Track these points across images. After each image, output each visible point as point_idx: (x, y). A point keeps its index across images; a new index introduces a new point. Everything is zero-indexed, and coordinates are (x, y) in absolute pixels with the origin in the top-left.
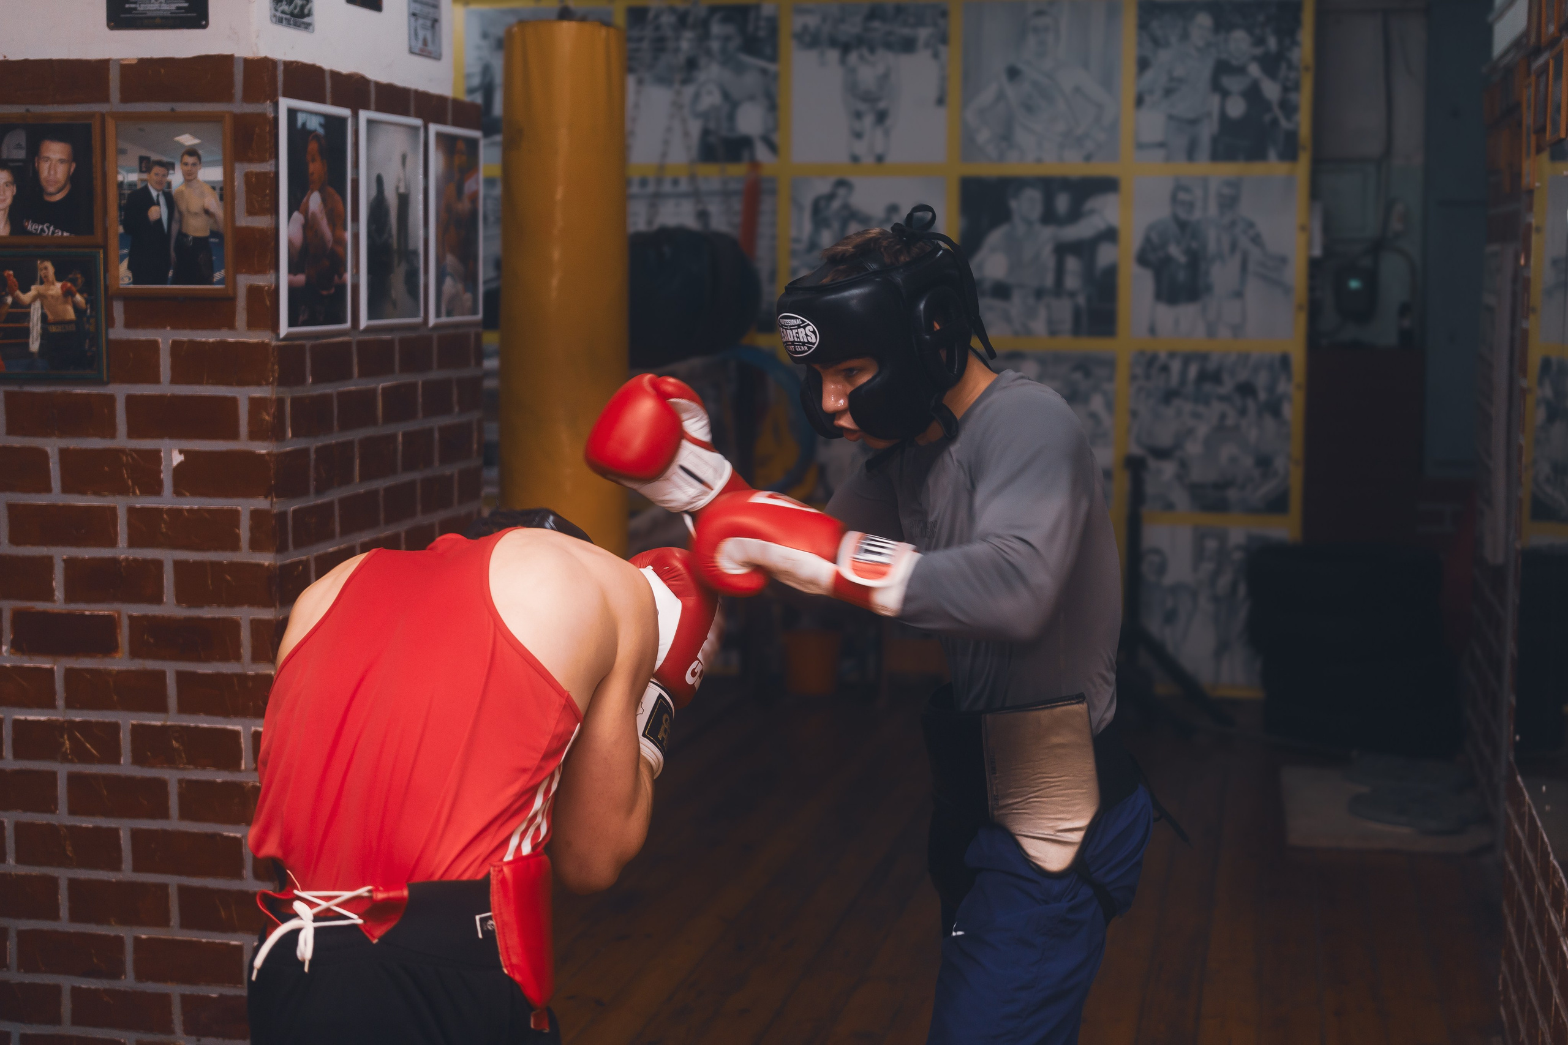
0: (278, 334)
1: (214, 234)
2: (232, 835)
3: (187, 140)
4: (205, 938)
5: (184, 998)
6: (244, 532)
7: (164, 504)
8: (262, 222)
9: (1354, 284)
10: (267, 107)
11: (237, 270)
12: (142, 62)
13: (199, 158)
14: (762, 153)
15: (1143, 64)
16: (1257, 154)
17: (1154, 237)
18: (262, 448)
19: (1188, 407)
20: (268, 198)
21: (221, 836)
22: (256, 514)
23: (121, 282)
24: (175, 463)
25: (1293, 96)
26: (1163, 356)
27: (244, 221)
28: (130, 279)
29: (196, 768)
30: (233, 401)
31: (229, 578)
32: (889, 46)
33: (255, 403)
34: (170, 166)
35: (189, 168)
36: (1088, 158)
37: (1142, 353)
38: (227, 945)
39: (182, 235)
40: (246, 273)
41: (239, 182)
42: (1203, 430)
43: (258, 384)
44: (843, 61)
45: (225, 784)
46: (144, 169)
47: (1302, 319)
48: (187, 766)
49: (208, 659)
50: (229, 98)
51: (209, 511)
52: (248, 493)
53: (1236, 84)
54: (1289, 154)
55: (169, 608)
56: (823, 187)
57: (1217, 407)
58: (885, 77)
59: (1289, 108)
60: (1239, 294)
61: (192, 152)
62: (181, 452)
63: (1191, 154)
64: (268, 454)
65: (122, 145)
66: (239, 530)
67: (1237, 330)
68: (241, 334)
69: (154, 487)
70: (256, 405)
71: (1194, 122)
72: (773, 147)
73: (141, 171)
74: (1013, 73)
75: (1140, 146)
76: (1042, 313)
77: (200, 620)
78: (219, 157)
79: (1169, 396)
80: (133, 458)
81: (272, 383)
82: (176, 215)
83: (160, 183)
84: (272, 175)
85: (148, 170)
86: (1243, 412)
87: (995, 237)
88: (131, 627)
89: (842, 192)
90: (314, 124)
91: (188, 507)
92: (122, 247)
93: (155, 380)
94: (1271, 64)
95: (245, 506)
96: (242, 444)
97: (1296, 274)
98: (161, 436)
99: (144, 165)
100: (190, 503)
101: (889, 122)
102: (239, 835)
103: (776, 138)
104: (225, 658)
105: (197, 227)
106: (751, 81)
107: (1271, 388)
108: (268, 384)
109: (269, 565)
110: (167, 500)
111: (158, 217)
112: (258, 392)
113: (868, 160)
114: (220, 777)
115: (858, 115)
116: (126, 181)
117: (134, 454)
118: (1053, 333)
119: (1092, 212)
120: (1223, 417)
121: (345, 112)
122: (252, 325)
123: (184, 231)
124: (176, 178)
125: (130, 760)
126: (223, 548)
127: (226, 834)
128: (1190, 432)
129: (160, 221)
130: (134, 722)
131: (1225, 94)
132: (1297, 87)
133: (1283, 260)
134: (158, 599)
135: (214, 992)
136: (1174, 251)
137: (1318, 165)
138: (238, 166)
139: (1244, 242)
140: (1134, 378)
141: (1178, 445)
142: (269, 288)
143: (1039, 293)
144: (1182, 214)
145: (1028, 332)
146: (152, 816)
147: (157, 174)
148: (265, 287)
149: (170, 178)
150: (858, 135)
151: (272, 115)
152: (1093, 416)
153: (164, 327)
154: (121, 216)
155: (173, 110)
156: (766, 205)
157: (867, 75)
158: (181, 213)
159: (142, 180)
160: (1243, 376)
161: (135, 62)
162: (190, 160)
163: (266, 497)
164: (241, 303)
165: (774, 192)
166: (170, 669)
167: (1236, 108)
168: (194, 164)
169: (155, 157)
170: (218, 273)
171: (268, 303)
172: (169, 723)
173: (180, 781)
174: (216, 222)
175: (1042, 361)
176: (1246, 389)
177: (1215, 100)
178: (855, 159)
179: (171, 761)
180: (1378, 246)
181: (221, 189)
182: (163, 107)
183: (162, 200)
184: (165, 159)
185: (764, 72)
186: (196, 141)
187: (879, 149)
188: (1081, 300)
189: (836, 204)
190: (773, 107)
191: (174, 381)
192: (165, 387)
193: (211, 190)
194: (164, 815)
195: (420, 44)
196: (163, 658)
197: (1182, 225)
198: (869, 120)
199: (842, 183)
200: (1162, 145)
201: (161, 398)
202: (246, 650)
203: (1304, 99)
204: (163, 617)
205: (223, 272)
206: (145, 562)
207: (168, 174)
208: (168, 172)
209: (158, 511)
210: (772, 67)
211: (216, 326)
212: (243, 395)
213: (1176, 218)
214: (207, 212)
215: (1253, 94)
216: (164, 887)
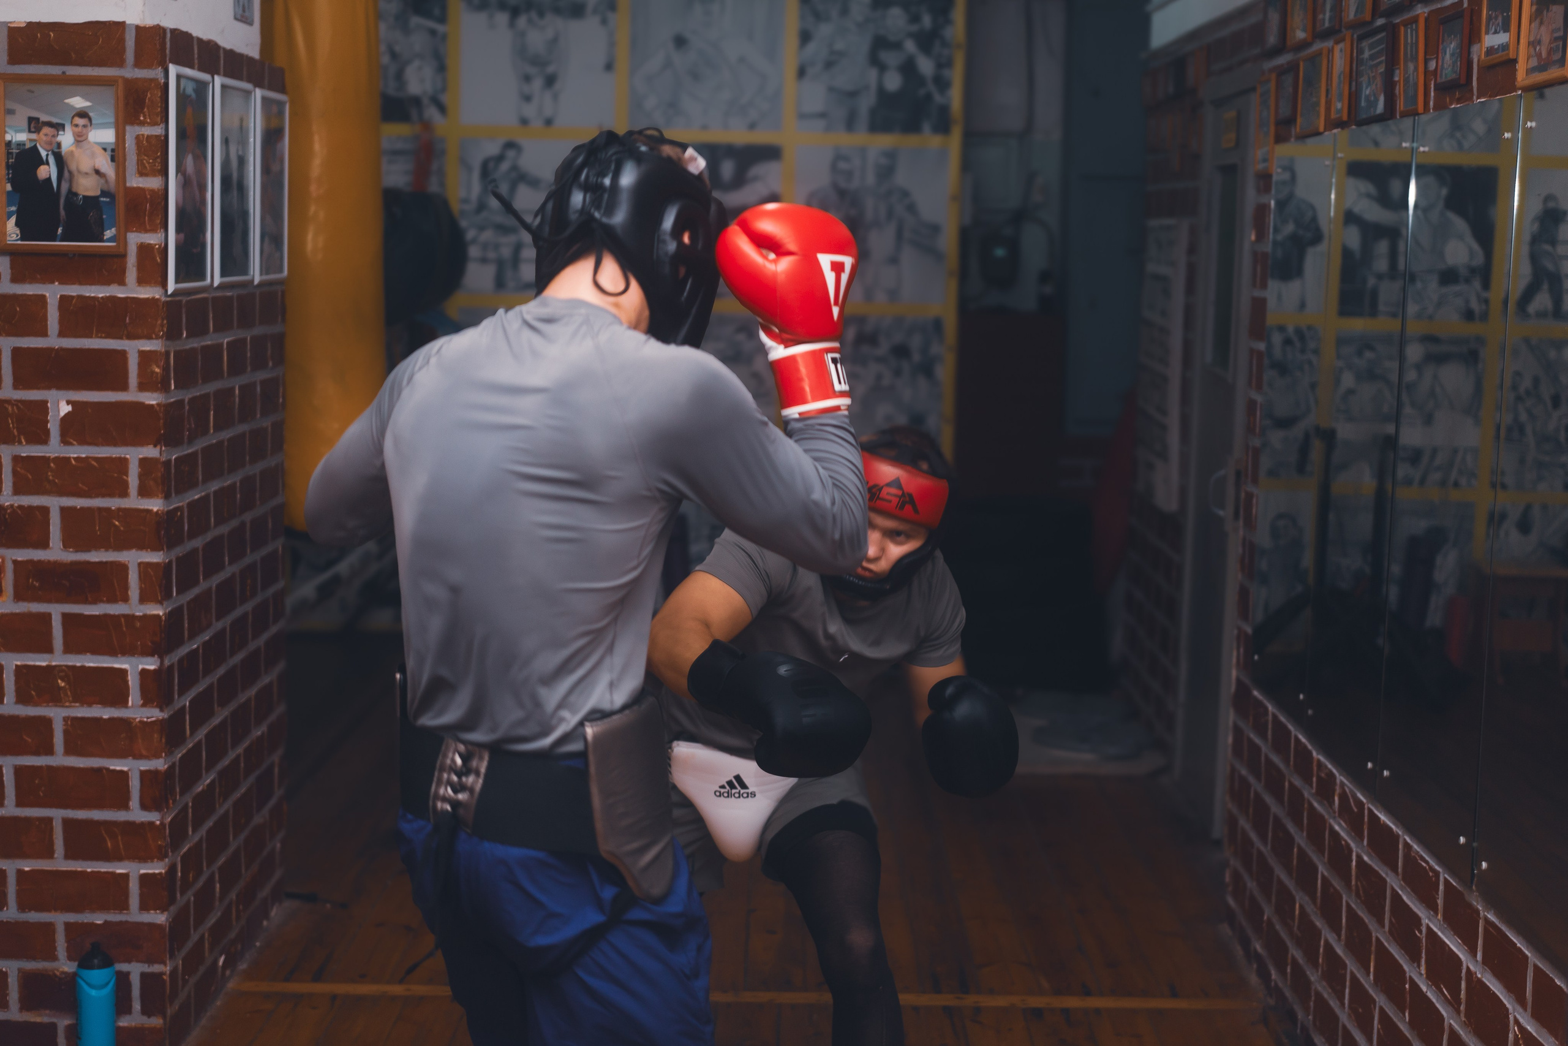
0: (166, 291)
1: (104, 193)
2: (118, 768)
3: (78, 102)
4: (90, 867)
5: (68, 926)
6: (133, 479)
7: (50, 453)
8: (153, 183)
9: (1000, 252)
10: (157, 73)
11: (128, 229)
12: (30, 24)
13: (90, 120)
14: (431, 113)
15: (805, 37)
16: (912, 126)
18: (152, 399)
20: (159, 160)
21: (108, 769)
22: (144, 462)
23: (8, 238)
24: (62, 414)
25: (946, 72)
27: (135, 181)
28: (17, 236)
29: (82, 705)
30: (123, 354)
31: (117, 523)
32: (557, 11)
33: (143, 355)
34: (60, 127)
35: (79, 129)
36: (752, 126)
38: (113, 874)
39: (72, 194)
40: (136, 231)
41: (130, 143)
42: (861, 389)
43: (149, 337)
44: (512, 24)
45: (111, 719)
46: (33, 130)
47: (953, 285)
48: (73, 704)
49: (95, 602)
50: (120, 63)
51: (96, 459)
52: (137, 441)
53: (891, 59)
54: (943, 126)
55: (56, 552)
56: (492, 149)
57: (874, 367)
58: (555, 40)
59: (942, 84)
60: (894, 260)
61: (83, 114)
62: (68, 403)
63: (850, 124)
64: (158, 404)
65: (10, 105)
66: (127, 477)
67: (893, 294)
68: (133, 290)
69: (42, 438)
70: (145, 358)
71: (853, 94)
72: (442, 109)
73: (30, 131)
74: (680, 42)
75: (802, 116)
77: (88, 563)
78: (112, 120)
80: (18, 408)
81: (162, 337)
82: (66, 174)
83: (50, 143)
84: (163, 138)
85: (38, 130)
86: (898, 373)
88: (15, 571)
89: (511, 154)
90: (190, 89)
91: (75, 456)
92: (9, 204)
93: (44, 333)
94: (927, 41)
95: (134, 455)
96: (132, 395)
97: (948, 241)
98: (49, 388)
99: (32, 125)
100: (77, 452)
101: (558, 86)
102: (125, 769)
103: (445, 98)
104: (112, 600)
105: (87, 187)
106: (418, 41)
107: (925, 350)
108: (157, 338)
109: (158, 511)
110: (54, 448)
111: (48, 176)
112: (148, 346)
113: (537, 123)
114: (107, 713)
115: (527, 79)
116: (14, 141)
117: (19, 404)
119: (755, 179)
120: (879, 377)
121: (205, 77)
122: (141, 281)
123: (74, 190)
124: (66, 139)
125: (14, 699)
126: (111, 495)
127: (112, 768)
129: (49, 179)
130: (19, 663)
131: (882, 68)
132: (949, 64)
133: (935, 229)
134: (44, 544)
135: (99, 919)
137: (971, 139)
138: (128, 128)
139: (899, 209)
142: (160, 246)
144: (843, 184)
146: (37, 753)
147: (46, 135)
148: (156, 245)
149: (59, 138)
150: (528, 98)
151: (163, 81)
153: (53, 282)
154: (8, 174)
155: (64, 73)
157: (536, 39)
158: (70, 172)
159: (31, 140)
160: (898, 338)
161: (24, 25)
162: (81, 121)
163: (155, 446)
164: (132, 260)
165: (443, 154)
166: (56, 611)
167: (893, 82)
168: (85, 126)
169: (44, 118)
170: (108, 231)
171: (159, 260)
172: (54, 664)
173: (65, 719)
174: (107, 181)
176: (901, 351)
177: (873, 74)
178: (524, 122)
179: (56, 699)
180: (1020, 216)
181: (113, 150)
182: (55, 70)
183: (51, 160)
184: (55, 120)
185: (433, 32)
186: (88, 104)
187: (548, 112)
189: (505, 166)
190: (441, 68)
191: (62, 334)
192: (53, 340)
193: (103, 151)
194: (49, 751)
195: (240, 12)
196: (49, 601)
197: (842, 193)
198: (537, 84)
200: (823, 115)
201: (50, 350)
202: (134, 592)
203: (957, 76)
204: (49, 561)
205: (113, 230)
206: (31, 509)
207: (58, 135)
208: (58, 133)
209: (45, 460)
210: (440, 28)
211: (107, 282)
212: (133, 348)
213: (835, 186)
214: (97, 172)
215: (908, 69)
216: (49, 820)
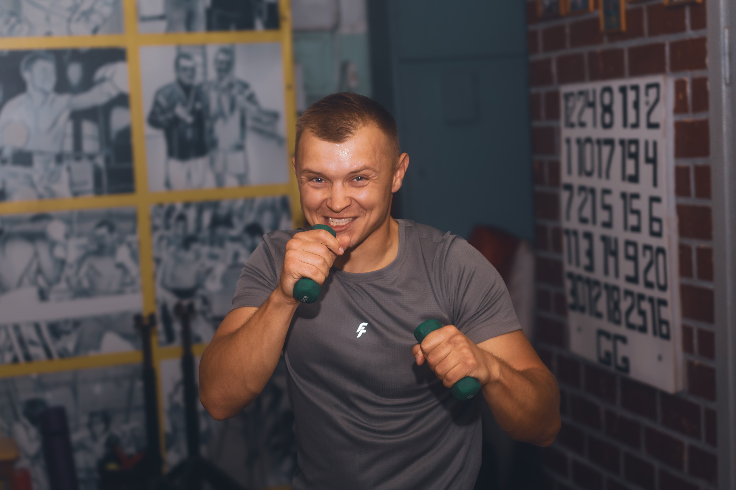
16: (245, 24)
17: (163, 101)
19: (205, 250)
26: (179, 206)
36: (95, 31)
37: (160, 205)
42: (220, 269)
54: (273, 23)
57: (231, 247)
60: (240, 147)
63: (189, 25)
67: (242, 178)
75: (144, 19)
76: (65, 176)
79: (188, 241)
86: (252, 249)
97: (287, 126)
107: (275, 227)
118: (76, 194)
119: (103, 80)
120: (236, 255)
128: (209, 271)
133: (275, 116)
136: (181, 111)
139: (241, 100)
140: (155, 228)
141: (199, 284)
143: (60, 158)
144: (186, 80)
145: (53, 195)
152: (120, 266)
160: (250, 218)
175: (68, 221)
176: (254, 229)
188: (100, 161)
197: (187, 89)
200: (162, 17)
213: (180, 82)
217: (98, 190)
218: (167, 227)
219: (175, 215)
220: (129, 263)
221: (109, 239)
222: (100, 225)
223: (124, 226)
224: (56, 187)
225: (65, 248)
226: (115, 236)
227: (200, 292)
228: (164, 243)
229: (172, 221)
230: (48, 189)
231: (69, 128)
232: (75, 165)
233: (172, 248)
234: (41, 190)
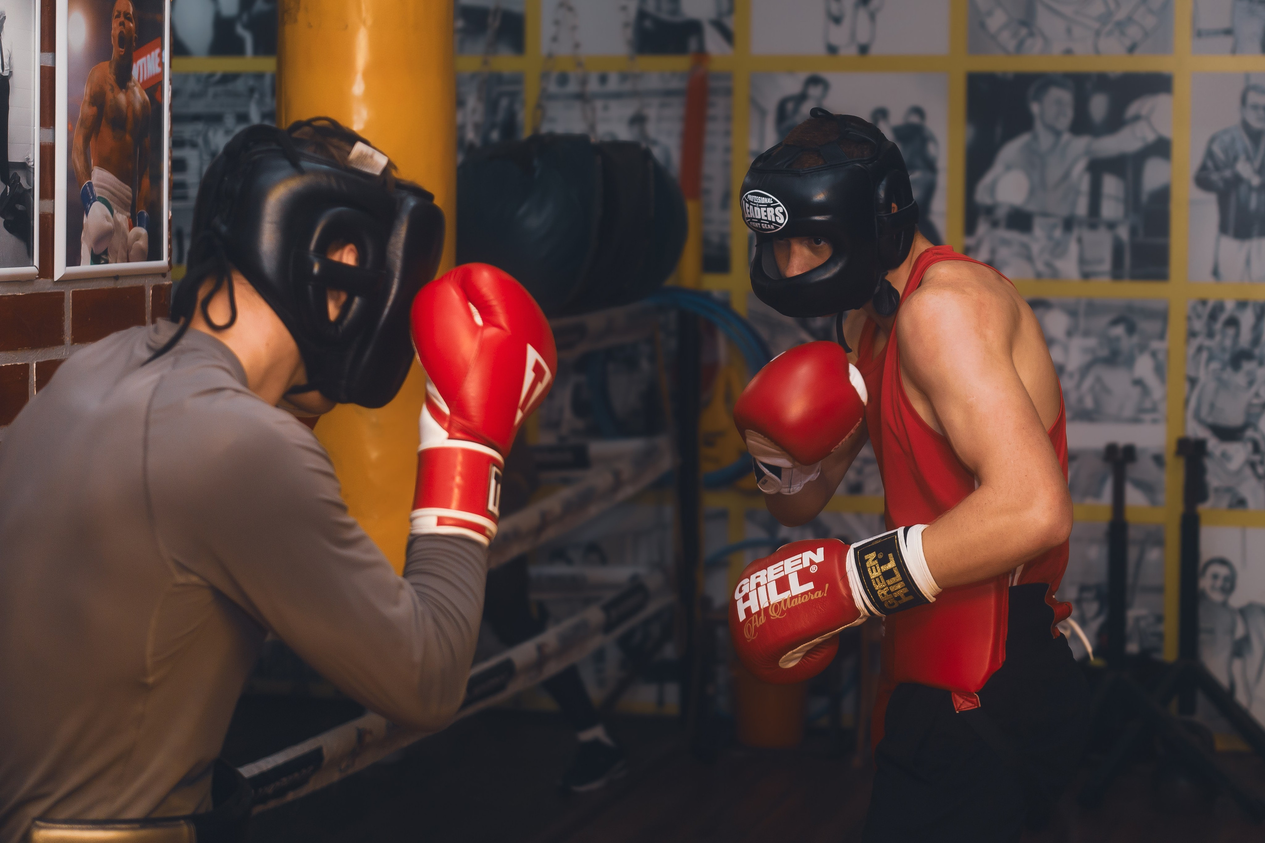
14: (713, 42)
17: (1218, 151)
26: (1230, 305)
36: (1132, 49)
37: (1204, 302)
56: (792, 86)
76: (1073, 248)
79: (1238, 359)
87: (1011, 150)
89: (815, 91)
103: (730, 23)
113: (849, 51)
118: (1086, 276)
119: (1137, 118)
136: (1244, 169)
140: (1192, 334)
141: (1250, 423)
143: (1069, 224)
144: (1254, 122)
145: (1055, 274)
150: (837, 20)
152: (1139, 383)
156: (717, 107)
165: (729, 92)
175: (1073, 313)
178: (832, 50)
187: (863, 37)
188: (1123, 233)
189: (807, 107)
197: (1255, 136)
199: (814, 80)
213: (1246, 127)
217: (1117, 273)
218: (1210, 335)
219: (1223, 317)
220: (1151, 380)
221: (1127, 343)
222: (1115, 322)
223: (1148, 326)
224: (1060, 264)
225: (1066, 349)
226: (1135, 339)
227: (1250, 433)
228: (1204, 355)
229: (1218, 326)
230: (1049, 265)
231: (1085, 185)
232: (1088, 235)
233: (1215, 365)
234: (1040, 266)
